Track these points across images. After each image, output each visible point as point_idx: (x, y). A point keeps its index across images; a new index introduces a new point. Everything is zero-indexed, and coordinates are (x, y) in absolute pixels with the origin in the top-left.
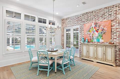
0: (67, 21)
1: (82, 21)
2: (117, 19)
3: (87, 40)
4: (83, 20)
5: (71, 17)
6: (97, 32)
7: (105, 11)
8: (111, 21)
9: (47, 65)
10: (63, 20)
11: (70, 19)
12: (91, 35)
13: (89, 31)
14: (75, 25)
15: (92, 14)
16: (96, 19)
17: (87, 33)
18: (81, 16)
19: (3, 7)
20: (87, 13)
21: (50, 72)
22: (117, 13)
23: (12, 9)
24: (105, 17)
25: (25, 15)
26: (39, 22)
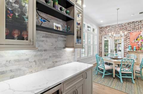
0: (107, 29)
1: (127, 29)
3: (135, 48)
4: (129, 29)
5: (112, 25)
10: (101, 28)
11: (111, 28)
12: (140, 43)
13: (137, 40)
15: (140, 23)
17: (135, 42)
18: (126, 24)
20: (134, 22)
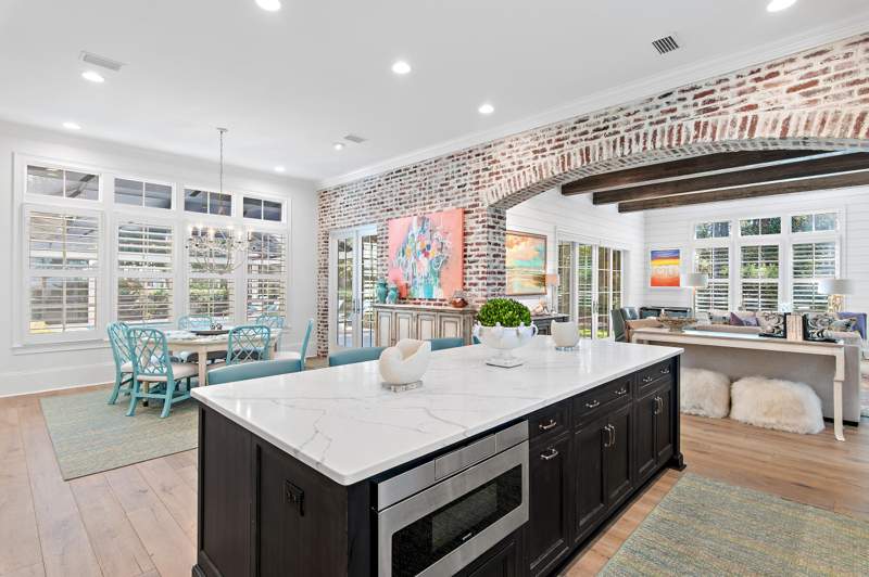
0: (338, 201)
1: (385, 204)
2: (480, 207)
3: (395, 290)
4: (388, 202)
5: (349, 185)
6: (427, 255)
7: (450, 171)
8: (466, 212)
9: (164, 379)
10: (323, 194)
11: (346, 194)
13: (404, 253)
14: (363, 224)
15: (413, 177)
16: (424, 199)
18: (382, 181)
19: (13, 154)
20: (400, 171)
21: (173, 405)
22: (481, 180)
23: (53, 159)
24: (449, 192)
25: (119, 183)
26: (186, 209)
